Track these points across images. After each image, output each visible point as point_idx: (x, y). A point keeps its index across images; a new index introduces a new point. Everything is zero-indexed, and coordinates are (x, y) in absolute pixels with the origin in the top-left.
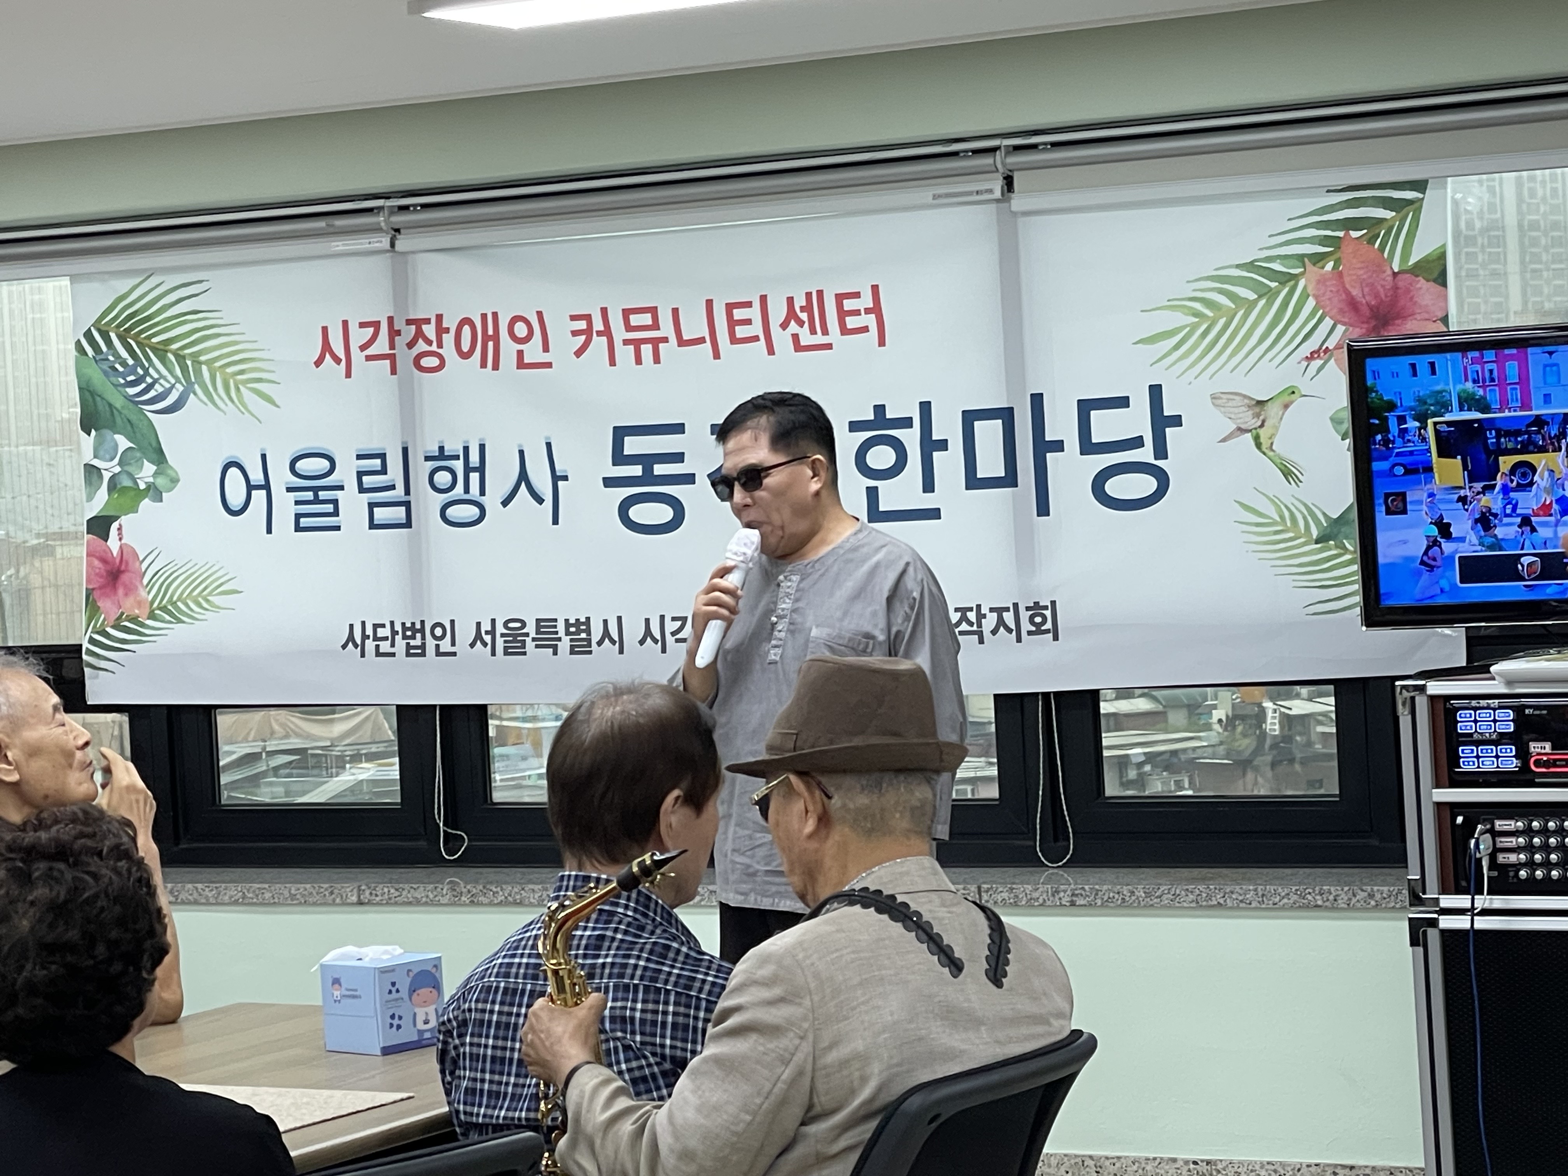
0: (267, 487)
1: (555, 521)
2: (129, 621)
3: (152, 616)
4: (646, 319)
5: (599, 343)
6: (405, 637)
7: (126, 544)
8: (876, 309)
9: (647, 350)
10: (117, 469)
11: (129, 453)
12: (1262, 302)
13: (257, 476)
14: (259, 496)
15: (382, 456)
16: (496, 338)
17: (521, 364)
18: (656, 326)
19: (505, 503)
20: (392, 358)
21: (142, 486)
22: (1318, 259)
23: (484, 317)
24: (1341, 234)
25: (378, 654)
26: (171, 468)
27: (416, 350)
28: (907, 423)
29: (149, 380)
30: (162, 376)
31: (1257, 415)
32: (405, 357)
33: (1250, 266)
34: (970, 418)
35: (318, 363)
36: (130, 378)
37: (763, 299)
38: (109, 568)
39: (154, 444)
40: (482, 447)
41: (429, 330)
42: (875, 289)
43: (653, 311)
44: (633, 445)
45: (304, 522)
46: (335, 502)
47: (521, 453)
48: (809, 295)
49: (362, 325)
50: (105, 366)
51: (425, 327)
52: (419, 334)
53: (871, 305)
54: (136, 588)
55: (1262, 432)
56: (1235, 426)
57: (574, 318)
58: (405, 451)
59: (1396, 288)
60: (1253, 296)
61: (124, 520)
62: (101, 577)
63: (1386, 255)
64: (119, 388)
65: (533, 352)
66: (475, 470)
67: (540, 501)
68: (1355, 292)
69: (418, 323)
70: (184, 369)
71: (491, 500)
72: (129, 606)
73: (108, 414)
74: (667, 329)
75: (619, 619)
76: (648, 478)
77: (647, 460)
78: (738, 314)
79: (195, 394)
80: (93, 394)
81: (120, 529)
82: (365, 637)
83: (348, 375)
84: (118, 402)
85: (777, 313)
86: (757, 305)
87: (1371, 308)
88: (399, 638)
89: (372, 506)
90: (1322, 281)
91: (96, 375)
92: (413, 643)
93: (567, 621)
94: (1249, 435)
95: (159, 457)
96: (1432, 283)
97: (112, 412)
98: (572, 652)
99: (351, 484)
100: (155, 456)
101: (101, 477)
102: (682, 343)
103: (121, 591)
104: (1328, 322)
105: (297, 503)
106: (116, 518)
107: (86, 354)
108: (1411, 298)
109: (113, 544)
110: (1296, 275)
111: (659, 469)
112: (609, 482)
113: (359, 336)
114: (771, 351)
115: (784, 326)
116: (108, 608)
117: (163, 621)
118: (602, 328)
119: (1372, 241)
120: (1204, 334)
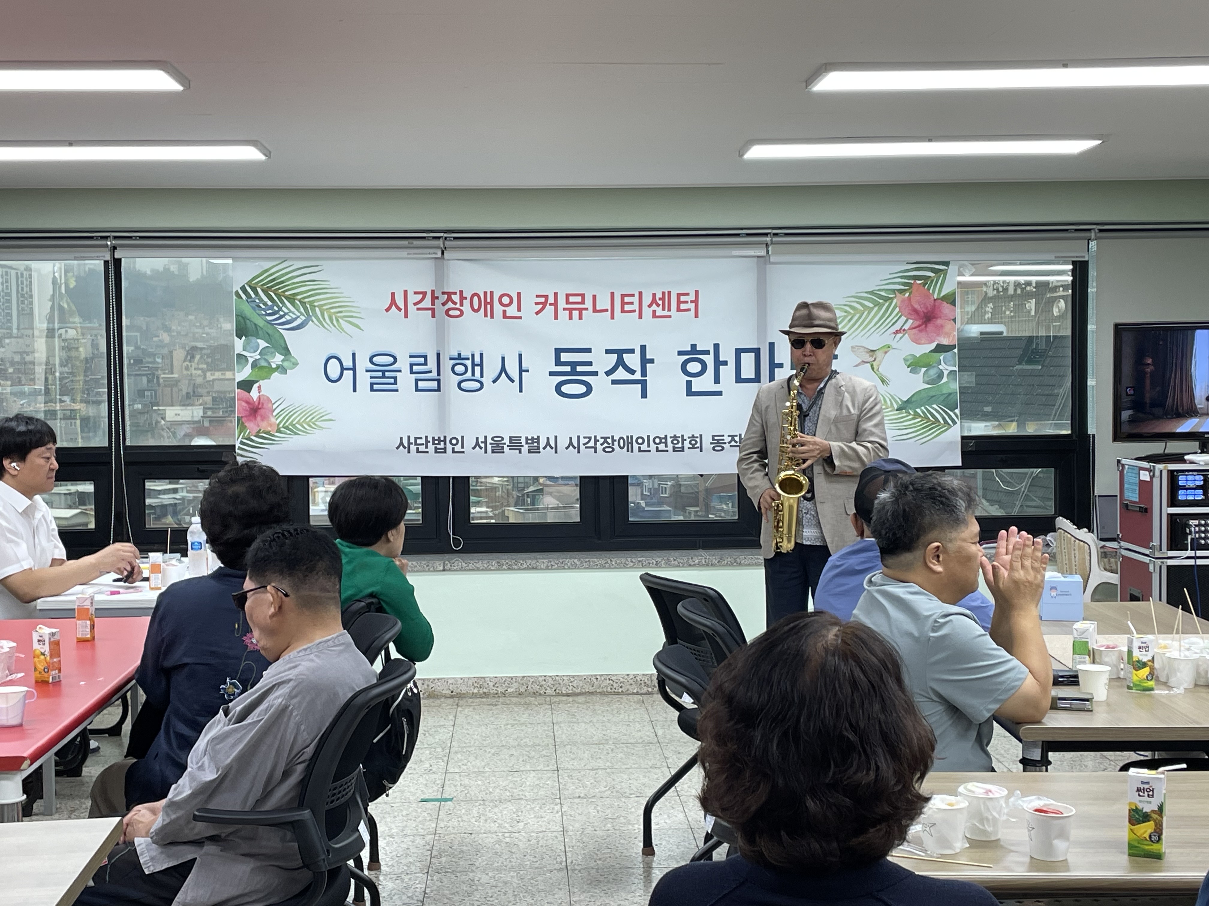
0: (354, 369)
1: (521, 391)
2: (265, 433)
3: (279, 431)
4: (579, 299)
5: (550, 309)
6: (434, 444)
7: (263, 395)
8: (696, 302)
9: (576, 314)
10: (259, 357)
11: (267, 350)
12: (876, 308)
13: (348, 363)
14: (348, 374)
15: (425, 357)
16: (492, 304)
17: (505, 316)
18: (583, 302)
19: (494, 381)
20: (433, 310)
21: (274, 366)
22: (902, 291)
23: (485, 293)
24: (912, 282)
25: (418, 451)
26: (294, 358)
27: (447, 307)
28: (707, 353)
29: (281, 313)
30: (290, 311)
31: (872, 356)
32: (440, 310)
33: (871, 293)
34: (739, 352)
35: (387, 310)
36: (268, 312)
37: (640, 293)
38: (251, 407)
39: (283, 345)
40: (481, 355)
41: (456, 298)
42: (697, 292)
43: (583, 296)
44: (564, 357)
45: (375, 387)
46: (395, 378)
47: (503, 359)
48: (663, 293)
49: (415, 293)
50: (254, 305)
51: (453, 296)
52: (449, 299)
53: (694, 299)
54: (269, 417)
55: (875, 364)
57: (537, 296)
58: (438, 355)
59: (934, 305)
60: (871, 305)
61: (261, 382)
62: (247, 411)
63: (931, 291)
64: (263, 317)
65: (512, 311)
66: (477, 365)
67: (512, 381)
68: (916, 306)
69: (449, 294)
70: (306, 309)
71: (487, 380)
72: (264, 425)
73: (254, 329)
74: (589, 304)
75: (556, 437)
76: (573, 372)
77: (573, 365)
78: (627, 299)
79: (313, 321)
80: (244, 318)
81: (259, 387)
82: (409, 443)
83: (406, 316)
84: (261, 323)
85: (647, 300)
86: (637, 295)
87: (924, 313)
88: (430, 445)
89: (417, 381)
90: (903, 301)
91: (247, 310)
92: (438, 446)
93: (527, 438)
94: (868, 365)
95: (286, 351)
96: (949, 305)
97: (257, 328)
98: (530, 452)
99: (406, 369)
100: (283, 352)
101: (247, 361)
102: (595, 310)
103: (259, 418)
104: (903, 319)
105: (372, 377)
106: (257, 382)
107: (241, 298)
108: (940, 310)
109: (254, 394)
110: (891, 298)
111: (579, 369)
112: (552, 374)
113: (413, 298)
114: (640, 317)
115: (650, 306)
116: (251, 427)
117: (286, 434)
118: (553, 302)
119: (924, 286)
120: (850, 321)
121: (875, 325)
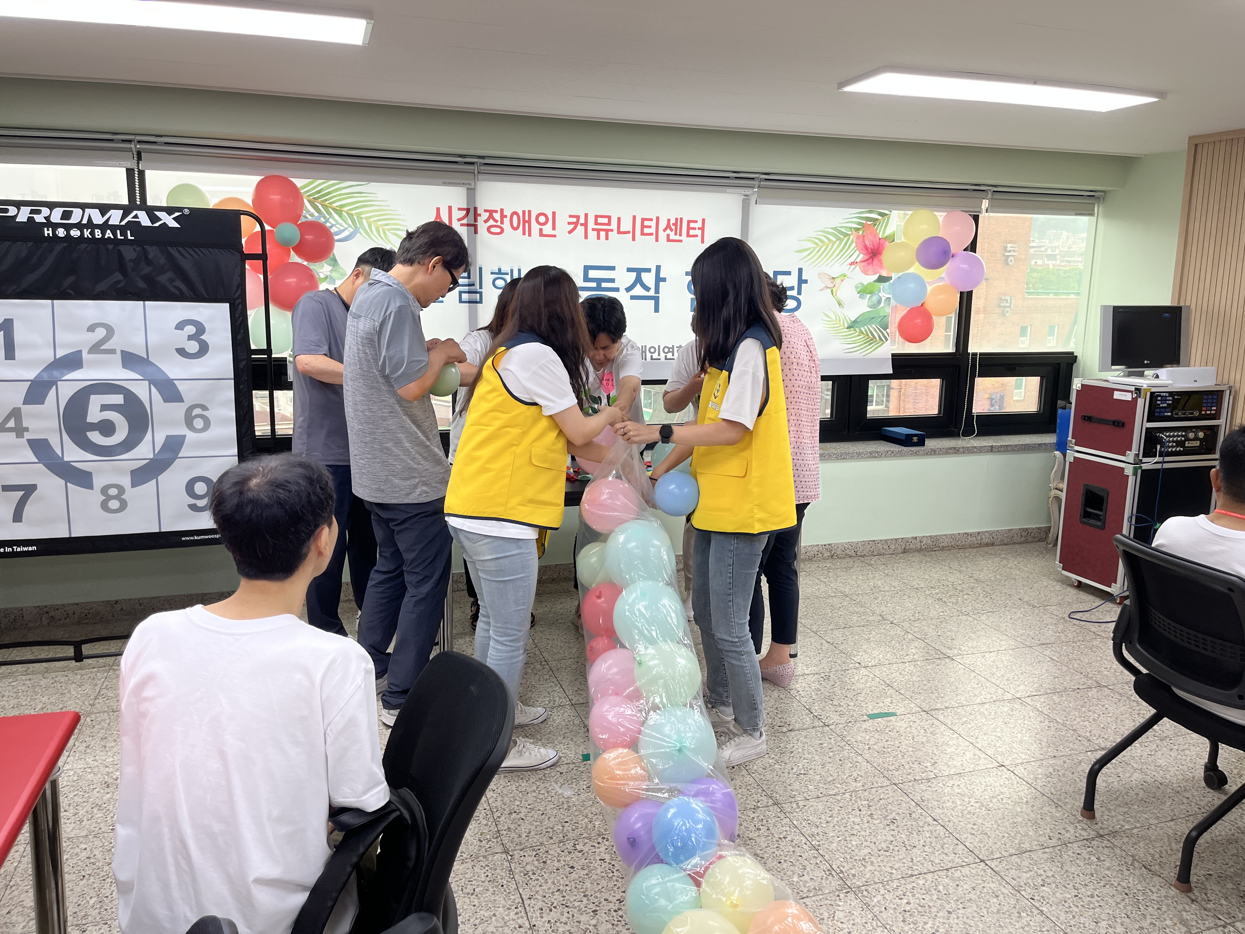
4: (606, 221)
5: (581, 229)
8: (702, 229)
9: (603, 234)
12: (838, 242)
16: (529, 222)
17: (541, 234)
18: (609, 224)
20: (475, 226)
21: (322, 276)
22: (857, 230)
23: (524, 212)
24: (865, 222)
26: (342, 268)
27: (487, 224)
30: (337, 223)
31: (833, 283)
32: (482, 226)
33: (835, 229)
37: (658, 218)
40: (519, 270)
41: (497, 216)
42: (704, 220)
43: (609, 218)
44: (592, 274)
48: (677, 219)
49: (459, 209)
51: (494, 214)
52: (491, 217)
53: (701, 226)
55: (833, 289)
56: (824, 286)
57: (571, 216)
58: (480, 268)
59: (879, 244)
60: (834, 240)
63: (878, 232)
65: (547, 229)
68: (867, 243)
69: (491, 212)
74: (614, 225)
76: (600, 288)
77: (600, 281)
78: (646, 223)
79: (360, 233)
85: (663, 225)
86: (655, 220)
87: (872, 249)
90: (858, 237)
94: (829, 289)
95: (334, 262)
96: (890, 244)
100: (331, 262)
102: (619, 232)
104: (857, 253)
108: (883, 248)
110: (849, 234)
111: (604, 285)
113: (456, 214)
114: (657, 240)
115: (665, 230)
118: (583, 222)
119: (874, 226)
120: (818, 251)
121: (837, 256)
